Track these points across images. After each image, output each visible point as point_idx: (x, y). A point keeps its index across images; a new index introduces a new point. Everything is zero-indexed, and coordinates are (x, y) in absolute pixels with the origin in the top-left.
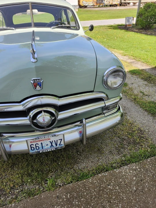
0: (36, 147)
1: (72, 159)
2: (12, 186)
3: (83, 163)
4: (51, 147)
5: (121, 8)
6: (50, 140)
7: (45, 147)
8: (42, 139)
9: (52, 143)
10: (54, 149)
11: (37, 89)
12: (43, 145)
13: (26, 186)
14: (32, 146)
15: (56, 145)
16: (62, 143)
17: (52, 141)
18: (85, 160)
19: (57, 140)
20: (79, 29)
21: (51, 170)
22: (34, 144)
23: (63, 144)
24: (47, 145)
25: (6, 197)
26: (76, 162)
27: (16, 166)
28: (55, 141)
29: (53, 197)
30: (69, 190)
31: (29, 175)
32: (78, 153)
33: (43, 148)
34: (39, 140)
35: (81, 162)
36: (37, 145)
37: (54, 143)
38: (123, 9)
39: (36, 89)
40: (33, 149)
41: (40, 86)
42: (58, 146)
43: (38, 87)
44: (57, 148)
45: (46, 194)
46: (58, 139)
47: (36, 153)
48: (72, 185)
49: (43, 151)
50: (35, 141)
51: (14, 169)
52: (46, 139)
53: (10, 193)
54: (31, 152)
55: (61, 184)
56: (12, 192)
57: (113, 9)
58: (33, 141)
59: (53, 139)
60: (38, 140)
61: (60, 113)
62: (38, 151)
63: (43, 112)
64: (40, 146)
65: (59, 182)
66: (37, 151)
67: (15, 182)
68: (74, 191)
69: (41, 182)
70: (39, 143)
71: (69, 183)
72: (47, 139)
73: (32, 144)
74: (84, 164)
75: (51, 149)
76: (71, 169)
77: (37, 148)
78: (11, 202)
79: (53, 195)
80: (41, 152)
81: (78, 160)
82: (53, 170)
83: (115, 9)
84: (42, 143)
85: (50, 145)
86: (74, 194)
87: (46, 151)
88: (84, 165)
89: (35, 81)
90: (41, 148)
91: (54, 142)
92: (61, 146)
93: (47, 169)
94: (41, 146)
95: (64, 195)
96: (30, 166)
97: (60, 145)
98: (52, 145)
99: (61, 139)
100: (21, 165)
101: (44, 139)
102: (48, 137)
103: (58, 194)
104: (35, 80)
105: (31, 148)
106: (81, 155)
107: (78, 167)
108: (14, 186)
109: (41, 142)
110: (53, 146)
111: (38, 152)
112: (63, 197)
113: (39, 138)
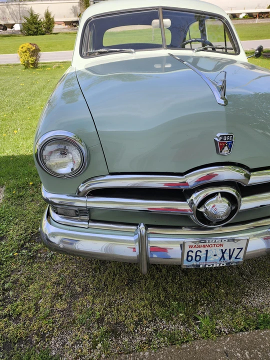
0: (196, 256)
1: (235, 287)
2: (136, 319)
3: (257, 296)
4: (220, 260)
5: (261, 22)
6: (221, 248)
7: (211, 259)
8: (209, 244)
9: (223, 253)
10: (225, 264)
11: (223, 152)
12: (208, 255)
13: (161, 323)
14: (190, 254)
15: (230, 257)
16: (241, 256)
17: (226, 250)
18: (261, 292)
19: (234, 249)
20: (239, 54)
21: (201, 302)
22: (195, 250)
23: (242, 258)
24: (215, 255)
25: (131, 337)
26: (243, 294)
27: (135, 286)
28: (230, 249)
29: (217, 352)
30: (246, 344)
31: (162, 304)
32: (244, 277)
33: (206, 260)
34: (205, 244)
35: (253, 294)
36: (199, 253)
37: (227, 253)
38: (265, 23)
39: (221, 152)
40: (190, 258)
41: (230, 148)
42: (233, 259)
43: (226, 148)
44: (229, 263)
45: (202, 344)
46: (236, 248)
47: (192, 267)
48: (248, 335)
49: (206, 265)
50: (197, 245)
51: (134, 289)
52: (217, 243)
53: (136, 331)
54: (186, 263)
55: (226, 330)
56: (138, 330)
57: (246, 23)
58: (194, 245)
59: (227, 246)
60: (202, 244)
61: (243, 199)
62: (198, 263)
63: (220, 195)
64: (203, 255)
65: (220, 325)
66: (195, 263)
67: (140, 314)
68: (255, 348)
69: (188, 320)
70: (203, 250)
71: (241, 331)
72: (218, 245)
73: (191, 249)
74: (261, 298)
75: (220, 264)
76: (237, 304)
77: (198, 258)
78: (141, 348)
79: (216, 348)
80: (201, 266)
81: (247, 289)
82: (203, 302)
83: (251, 23)
84: (207, 251)
85: (220, 255)
86: (257, 354)
87: (211, 266)
88: (260, 300)
89: (223, 138)
90: (203, 260)
91: (228, 251)
92: (237, 260)
93: (191, 298)
94: (205, 256)
95: (238, 352)
96: (161, 288)
97: (236, 258)
98: (223, 256)
99: (242, 249)
100: (145, 285)
101: (212, 244)
102: (221, 241)
103: (225, 348)
104: (223, 136)
105: (188, 256)
106: (249, 282)
107: (250, 302)
108: (140, 320)
109: (207, 248)
110: (224, 259)
111: (196, 265)
112: (236, 354)
113: (205, 241)
